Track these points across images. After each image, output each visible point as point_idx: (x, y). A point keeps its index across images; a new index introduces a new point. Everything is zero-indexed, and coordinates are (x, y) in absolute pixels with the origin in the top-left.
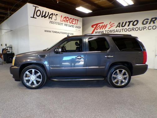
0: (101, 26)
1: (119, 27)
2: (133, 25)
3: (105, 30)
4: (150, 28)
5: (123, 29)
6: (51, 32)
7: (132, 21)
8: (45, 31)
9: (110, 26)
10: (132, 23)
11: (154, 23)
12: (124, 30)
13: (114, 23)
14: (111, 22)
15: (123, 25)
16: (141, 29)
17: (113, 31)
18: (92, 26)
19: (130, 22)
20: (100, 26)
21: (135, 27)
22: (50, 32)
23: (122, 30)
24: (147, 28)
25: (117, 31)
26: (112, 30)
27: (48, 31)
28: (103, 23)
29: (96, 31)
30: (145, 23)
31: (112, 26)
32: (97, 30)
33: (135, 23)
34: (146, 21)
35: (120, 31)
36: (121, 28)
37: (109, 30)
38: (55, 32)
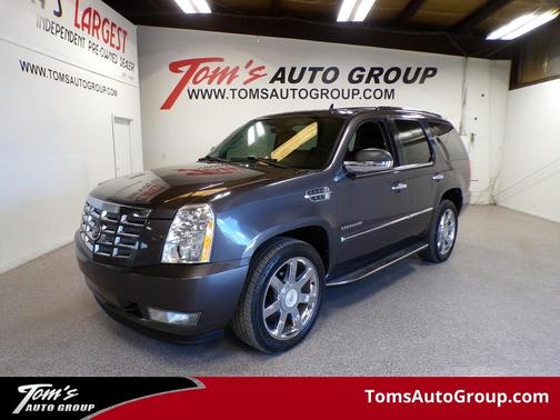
0: (211, 70)
1: (283, 82)
2: (324, 80)
3: (232, 86)
4: (368, 94)
5: (294, 90)
6: (47, 73)
7: (322, 69)
8: (24, 66)
9: (251, 73)
10: (319, 74)
11: (377, 81)
12: (297, 92)
13: (263, 68)
14: (251, 62)
15: (295, 77)
16: (346, 96)
17: (260, 94)
18: (174, 67)
19: (315, 70)
20: (207, 69)
21: (330, 87)
22: (42, 72)
23: (291, 92)
24: (361, 94)
25: (276, 95)
26: (257, 90)
27: (34, 69)
28: (221, 60)
29: (190, 85)
30: (355, 78)
31: (258, 76)
32: (195, 82)
33: (330, 75)
34: (358, 72)
35: (284, 96)
36: (288, 85)
37: (247, 87)
38: (62, 77)
